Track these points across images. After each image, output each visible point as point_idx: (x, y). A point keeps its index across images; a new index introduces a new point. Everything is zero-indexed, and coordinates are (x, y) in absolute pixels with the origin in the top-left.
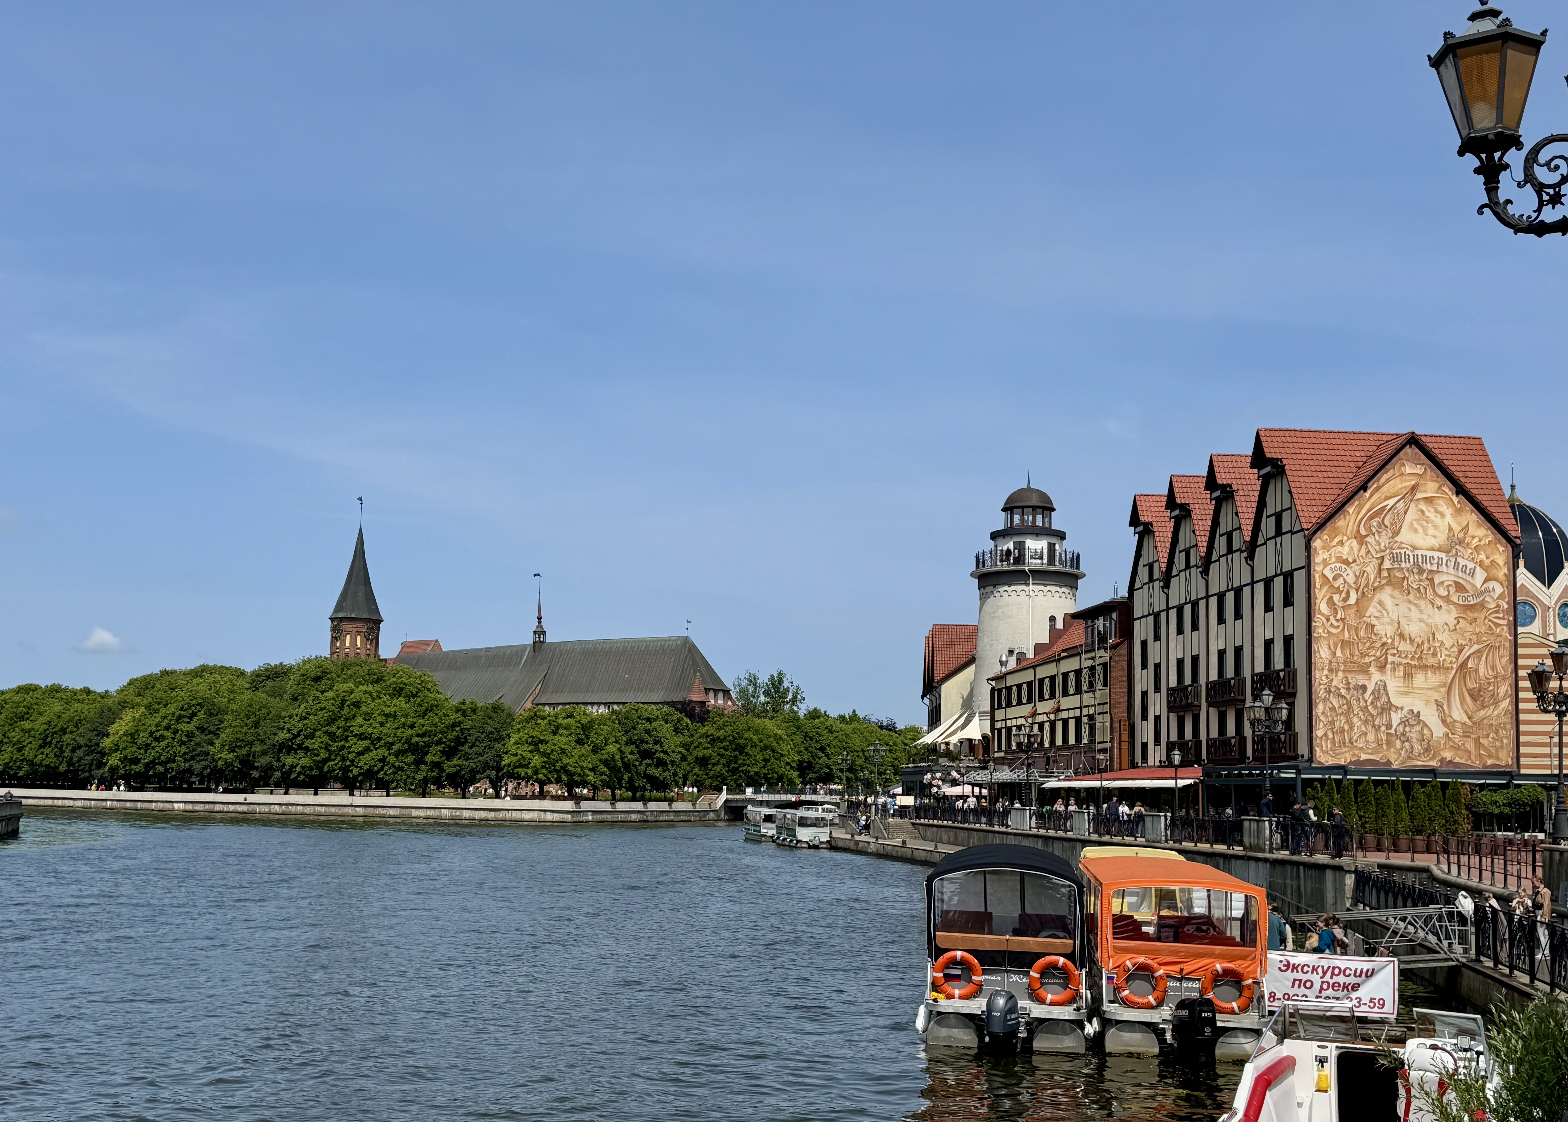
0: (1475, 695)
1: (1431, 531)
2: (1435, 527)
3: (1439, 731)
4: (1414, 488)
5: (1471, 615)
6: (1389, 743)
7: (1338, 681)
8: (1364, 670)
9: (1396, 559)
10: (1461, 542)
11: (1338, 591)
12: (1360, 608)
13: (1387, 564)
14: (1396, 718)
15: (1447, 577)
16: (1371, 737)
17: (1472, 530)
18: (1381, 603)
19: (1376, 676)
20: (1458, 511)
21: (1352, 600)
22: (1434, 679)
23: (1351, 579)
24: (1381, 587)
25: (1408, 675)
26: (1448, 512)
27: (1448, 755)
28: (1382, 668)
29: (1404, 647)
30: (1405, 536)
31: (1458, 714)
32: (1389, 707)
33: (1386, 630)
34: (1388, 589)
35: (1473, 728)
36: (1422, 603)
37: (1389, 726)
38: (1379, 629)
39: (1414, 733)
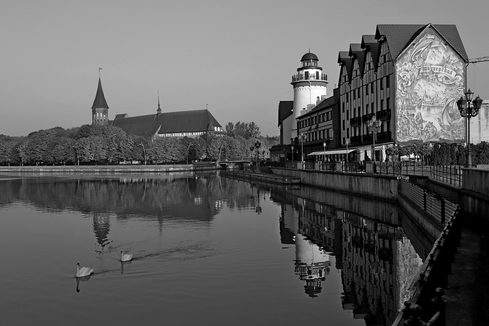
0: (451, 116)
1: (437, 59)
2: (438, 57)
3: (439, 128)
4: (431, 44)
5: (450, 88)
6: (422, 134)
7: (404, 113)
8: (413, 108)
9: (425, 69)
10: (447, 62)
11: (404, 81)
12: (412, 87)
13: (421, 71)
14: (424, 125)
15: (442, 74)
16: (416, 132)
17: (451, 58)
18: (419, 85)
19: (418, 110)
20: (446, 51)
21: (409, 84)
22: (437, 111)
23: (409, 77)
24: (419, 79)
25: (429, 110)
26: (443, 51)
27: (442, 137)
28: (420, 107)
29: (427, 100)
30: (428, 61)
31: (446, 123)
32: (422, 121)
33: (421, 94)
34: (422, 80)
35: (451, 127)
36: (433, 84)
37: (422, 128)
38: (419, 94)
39: (430, 130)
